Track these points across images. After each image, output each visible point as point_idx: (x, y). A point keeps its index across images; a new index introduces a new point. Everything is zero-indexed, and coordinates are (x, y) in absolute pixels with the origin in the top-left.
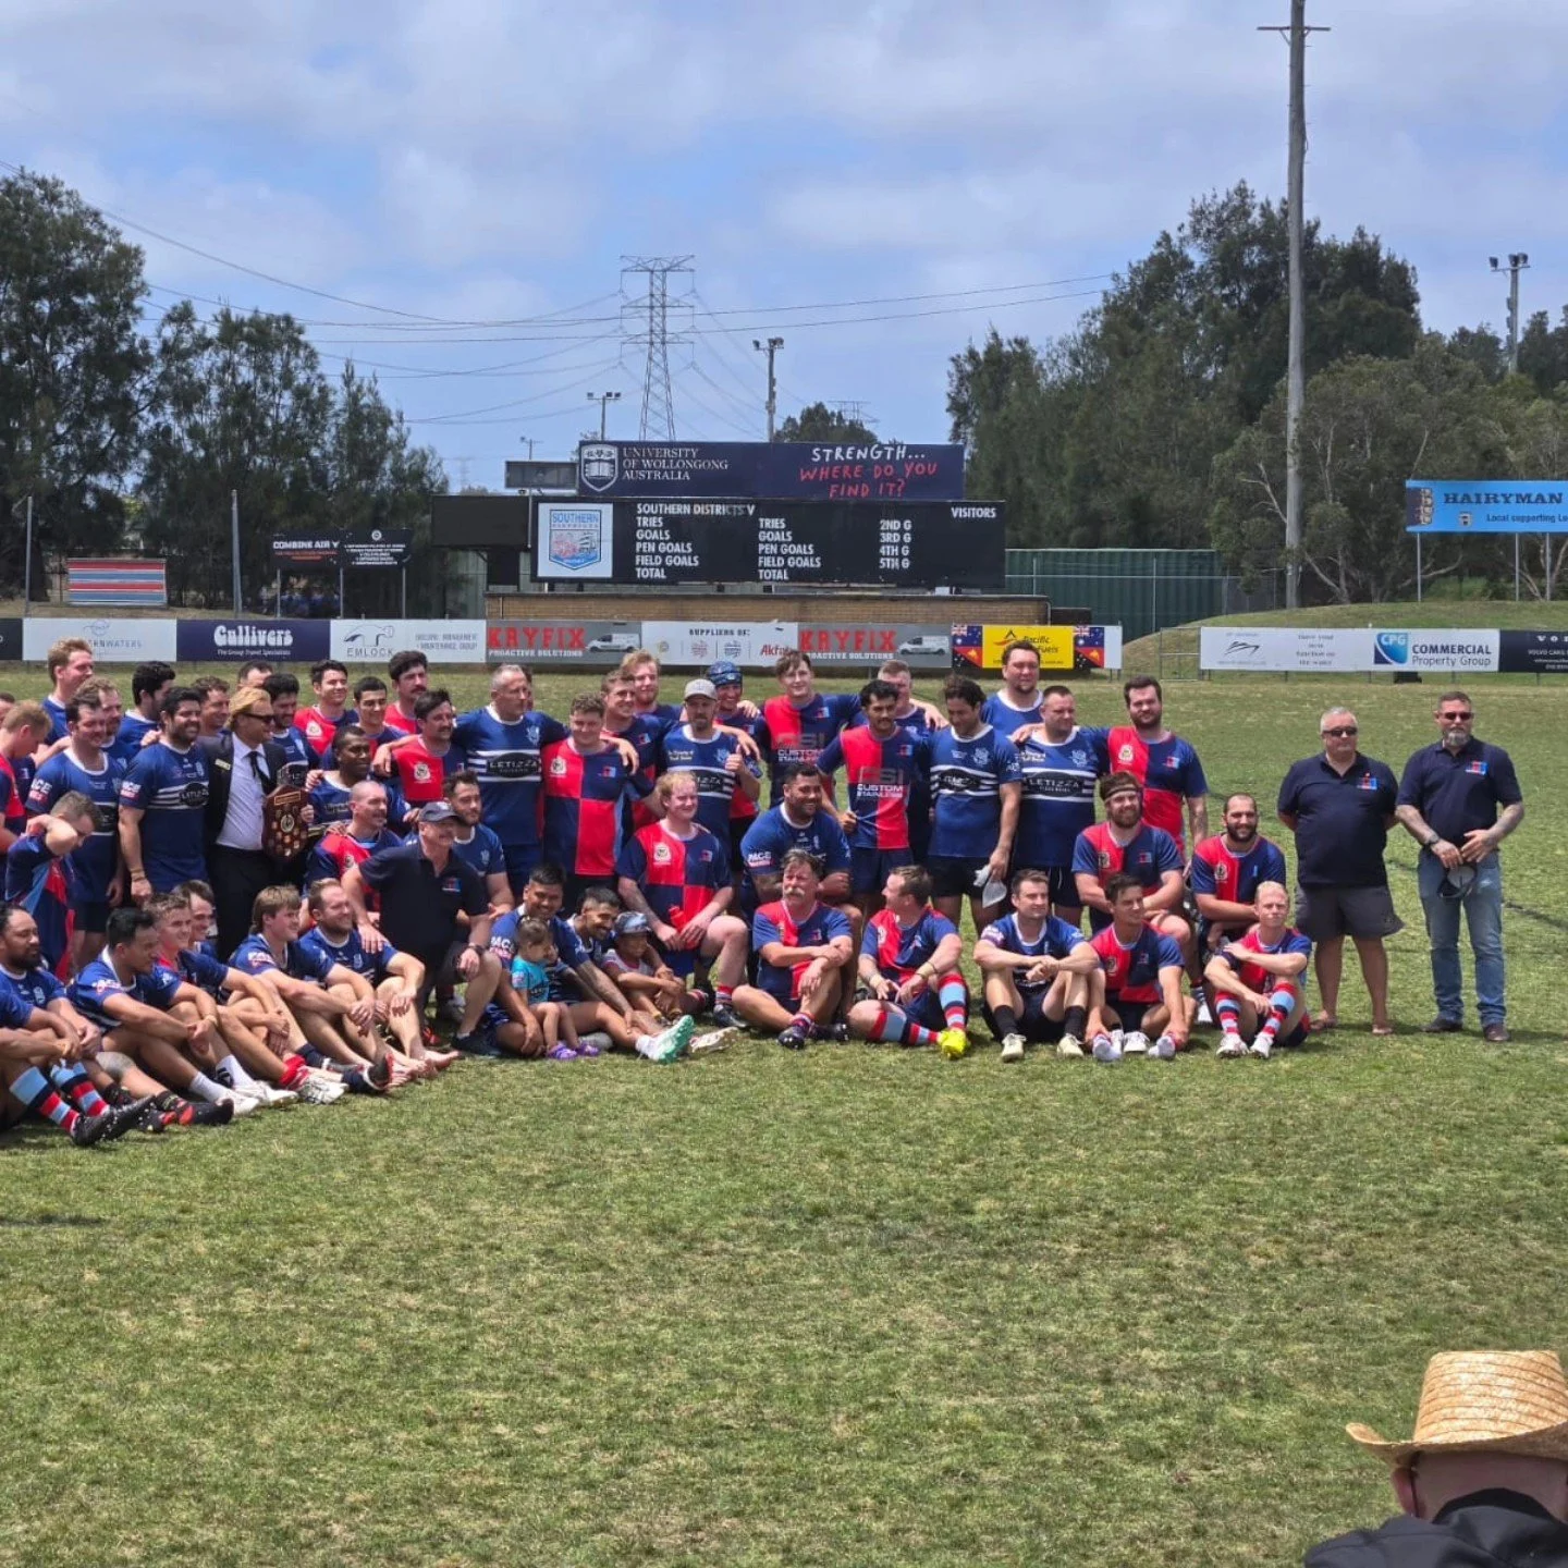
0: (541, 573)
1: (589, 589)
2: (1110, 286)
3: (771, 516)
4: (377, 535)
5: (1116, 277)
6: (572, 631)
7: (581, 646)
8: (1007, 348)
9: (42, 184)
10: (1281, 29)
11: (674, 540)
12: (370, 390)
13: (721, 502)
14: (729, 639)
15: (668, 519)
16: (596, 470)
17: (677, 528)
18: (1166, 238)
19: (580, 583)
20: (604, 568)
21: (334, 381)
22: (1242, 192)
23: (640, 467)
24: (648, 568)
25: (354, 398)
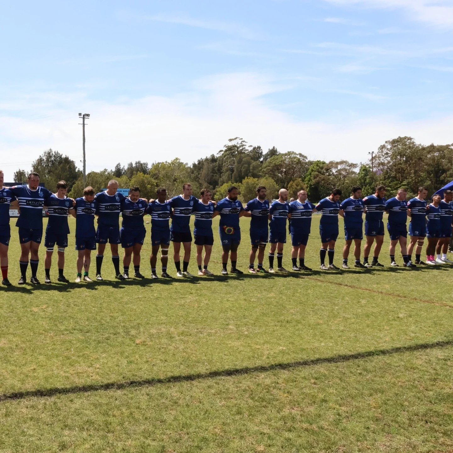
2: (33, 163)
5: (33, 162)
8: (21, 171)
10: (82, 124)
14: (12, 212)
18: (40, 156)
22: (51, 150)
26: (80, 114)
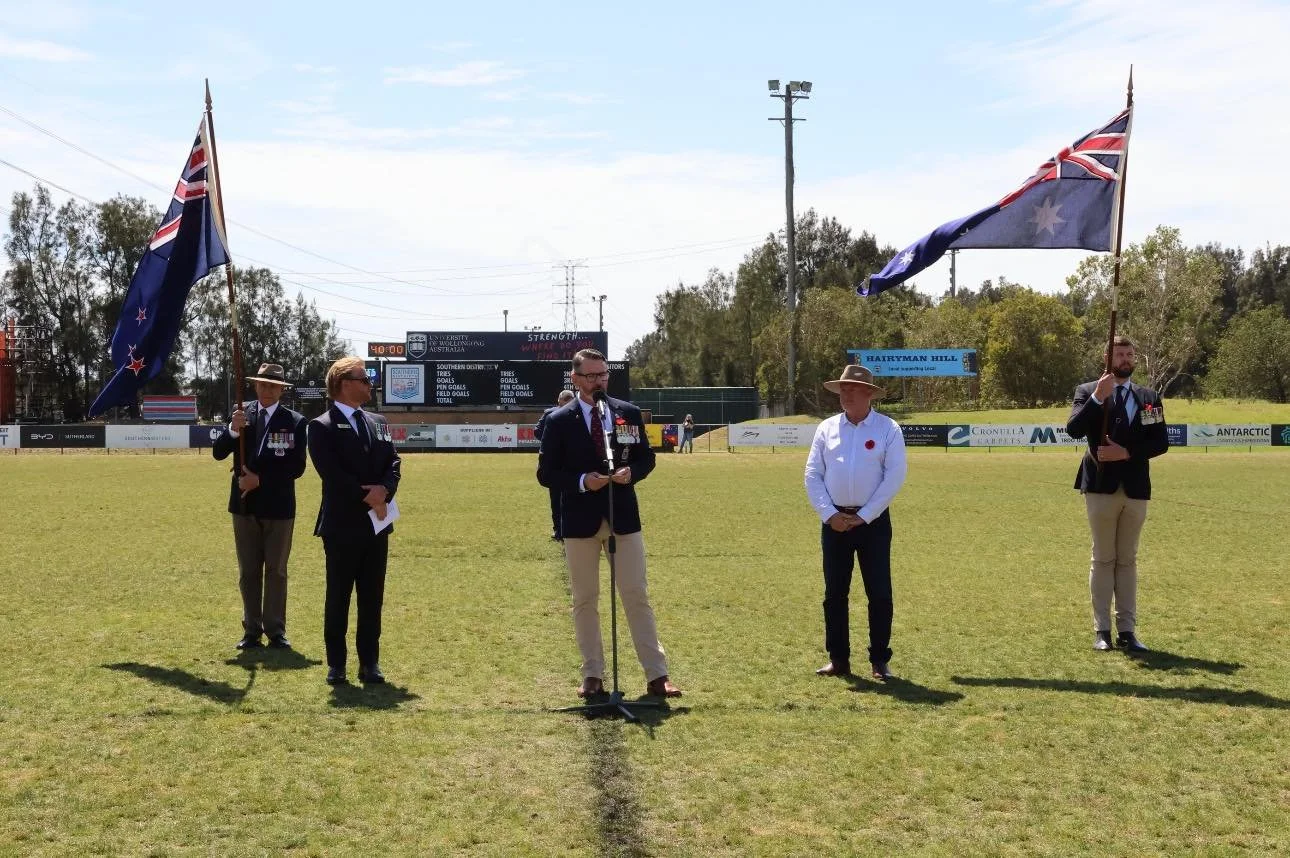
0: (388, 401)
1: (414, 408)
3: (507, 370)
4: (312, 383)
6: (399, 430)
7: (404, 438)
8: (687, 291)
9: (133, 201)
10: (780, 119)
11: (456, 383)
12: (312, 308)
13: (481, 363)
14: (481, 433)
15: (453, 372)
16: (415, 347)
17: (458, 377)
18: (772, 236)
19: (409, 406)
20: (420, 398)
21: (294, 305)
22: (812, 213)
23: (438, 345)
24: (443, 397)
25: (302, 312)
26: (774, 84)
